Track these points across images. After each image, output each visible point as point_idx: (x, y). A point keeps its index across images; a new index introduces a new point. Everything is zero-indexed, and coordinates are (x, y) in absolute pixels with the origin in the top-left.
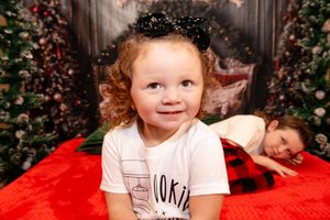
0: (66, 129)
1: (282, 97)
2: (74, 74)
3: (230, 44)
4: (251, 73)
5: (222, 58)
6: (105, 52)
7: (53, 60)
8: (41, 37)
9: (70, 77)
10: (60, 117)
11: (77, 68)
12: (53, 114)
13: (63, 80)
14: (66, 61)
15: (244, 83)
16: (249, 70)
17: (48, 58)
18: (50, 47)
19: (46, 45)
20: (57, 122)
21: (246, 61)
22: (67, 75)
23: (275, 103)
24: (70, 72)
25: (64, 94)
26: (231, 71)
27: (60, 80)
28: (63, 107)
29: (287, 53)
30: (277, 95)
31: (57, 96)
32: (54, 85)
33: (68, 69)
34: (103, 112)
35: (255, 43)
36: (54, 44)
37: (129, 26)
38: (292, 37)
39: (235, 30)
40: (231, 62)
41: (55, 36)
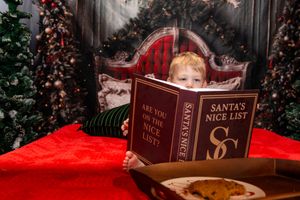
0: (63, 114)
1: (274, 96)
2: (75, 63)
3: (226, 42)
4: (245, 70)
5: (217, 54)
6: (106, 43)
7: (57, 48)
8: (47, 26)
9: (72, 65)
10: (59, 103)
11: (79, 57)
12: (52, 100)
13: (65, 68)
14: (69, 50)
15: (238, 80)
16: (243, 67)
17: (51, 46)
18: (55, 36)
19: (51, 34)
20: (55, 108)
21: (241, 59)
22: (69, 63)
23: (267, 101)
24: (72, 61)
25: (64, 81)
26: (226, 68)
27: (62, 67)
28: (63, 93)
29: (281, 53)
30: (270, 92)
31: (57, 83)
32: (56, 72)
33: (70, 58)
34: (100, 101)
35: (250, 42)
36: (58, 34)
37: (131, 20)
38: (286, 38)
39: (231, 29)
40: (226, 59)
41: (60, 26)
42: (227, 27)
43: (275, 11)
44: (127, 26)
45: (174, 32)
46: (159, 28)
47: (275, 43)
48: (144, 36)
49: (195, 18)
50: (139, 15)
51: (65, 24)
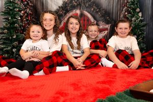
3: (101, 15)
4: (109, 28)
5: (97, 21)
7: (27, 20)
8: (22, 11)
15: (106, 32)
16: (108, 26)
17: (25, 19)
18: (26, 15)
19: (24, 14)
21: (107, 23)
26: (101, 27)
35: (111, 16)
37: (59, 7)
38: (126, 13)
39: (103, 10)
40: (101, 23)
41: (28, 10)
42: (101, 9)
43: (122, 2)
44: (57, 9)
45: (78, 12)
46: (71, 10)
47: (122, 16)
48: (65, 14)
49: (87, 5)
50: (63, 4)
51: (30, 9)
